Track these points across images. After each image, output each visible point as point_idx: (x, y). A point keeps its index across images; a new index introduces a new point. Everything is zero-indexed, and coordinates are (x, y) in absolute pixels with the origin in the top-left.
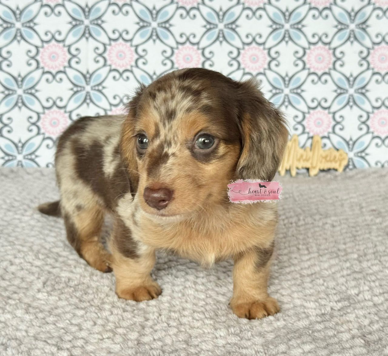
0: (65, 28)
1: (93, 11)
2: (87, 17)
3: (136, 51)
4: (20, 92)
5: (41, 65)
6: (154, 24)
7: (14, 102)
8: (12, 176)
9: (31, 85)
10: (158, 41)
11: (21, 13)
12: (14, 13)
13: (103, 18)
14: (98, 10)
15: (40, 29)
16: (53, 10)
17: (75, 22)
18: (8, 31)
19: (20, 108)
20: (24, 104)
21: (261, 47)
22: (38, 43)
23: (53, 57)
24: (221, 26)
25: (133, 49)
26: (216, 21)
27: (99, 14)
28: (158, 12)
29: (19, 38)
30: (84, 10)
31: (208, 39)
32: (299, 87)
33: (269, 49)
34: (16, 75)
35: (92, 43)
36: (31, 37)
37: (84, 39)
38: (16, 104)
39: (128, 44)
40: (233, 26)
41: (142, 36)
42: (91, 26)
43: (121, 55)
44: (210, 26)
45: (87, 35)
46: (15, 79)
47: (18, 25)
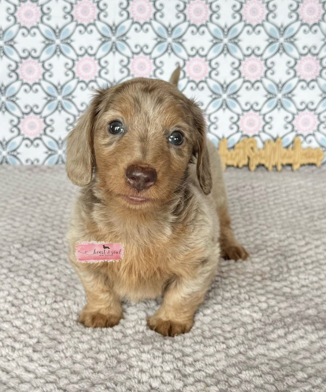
0: (96, 44)
1: (119, 28)
2: (114, 34)
3: (154, 63)
4: (59, 98)
5: (77, 75)
6: (170, 40)
7: (55, 106)
8: (49, 171)
9: (68, 92)
10: (172, 54)
11: (60, 31)
12: (54, 31)
13: (128, 35)
14: (123, 28)
15: (76, 45)
16: (86, 28)
17: (104, 39)
18: (49, 47)
19: (60, 111)
20: (63, 108)
21: (259, 58)
22: (74, 57)
23: (86, 68)
24: (226, 40)
25: (152, 61)
26: (221, 36)
27: (124, 31)
28: (173, 29)
29: (58, 53)
30: (111, 28)
31: (215, 51)
32: (290, 92)
33: (266, 60)
34: (56, 83)
35: (118, 56)
36: (68, 51)
37: (111, 53)
38: (57, 108)
39: (148, 57)
40: (235, 40)
41: (159, 50)
42: (117, 42)
43: (142, 66)
44: (216, 41)
45: (114, 50)
46: (56, 87)
47: (58, 42)
